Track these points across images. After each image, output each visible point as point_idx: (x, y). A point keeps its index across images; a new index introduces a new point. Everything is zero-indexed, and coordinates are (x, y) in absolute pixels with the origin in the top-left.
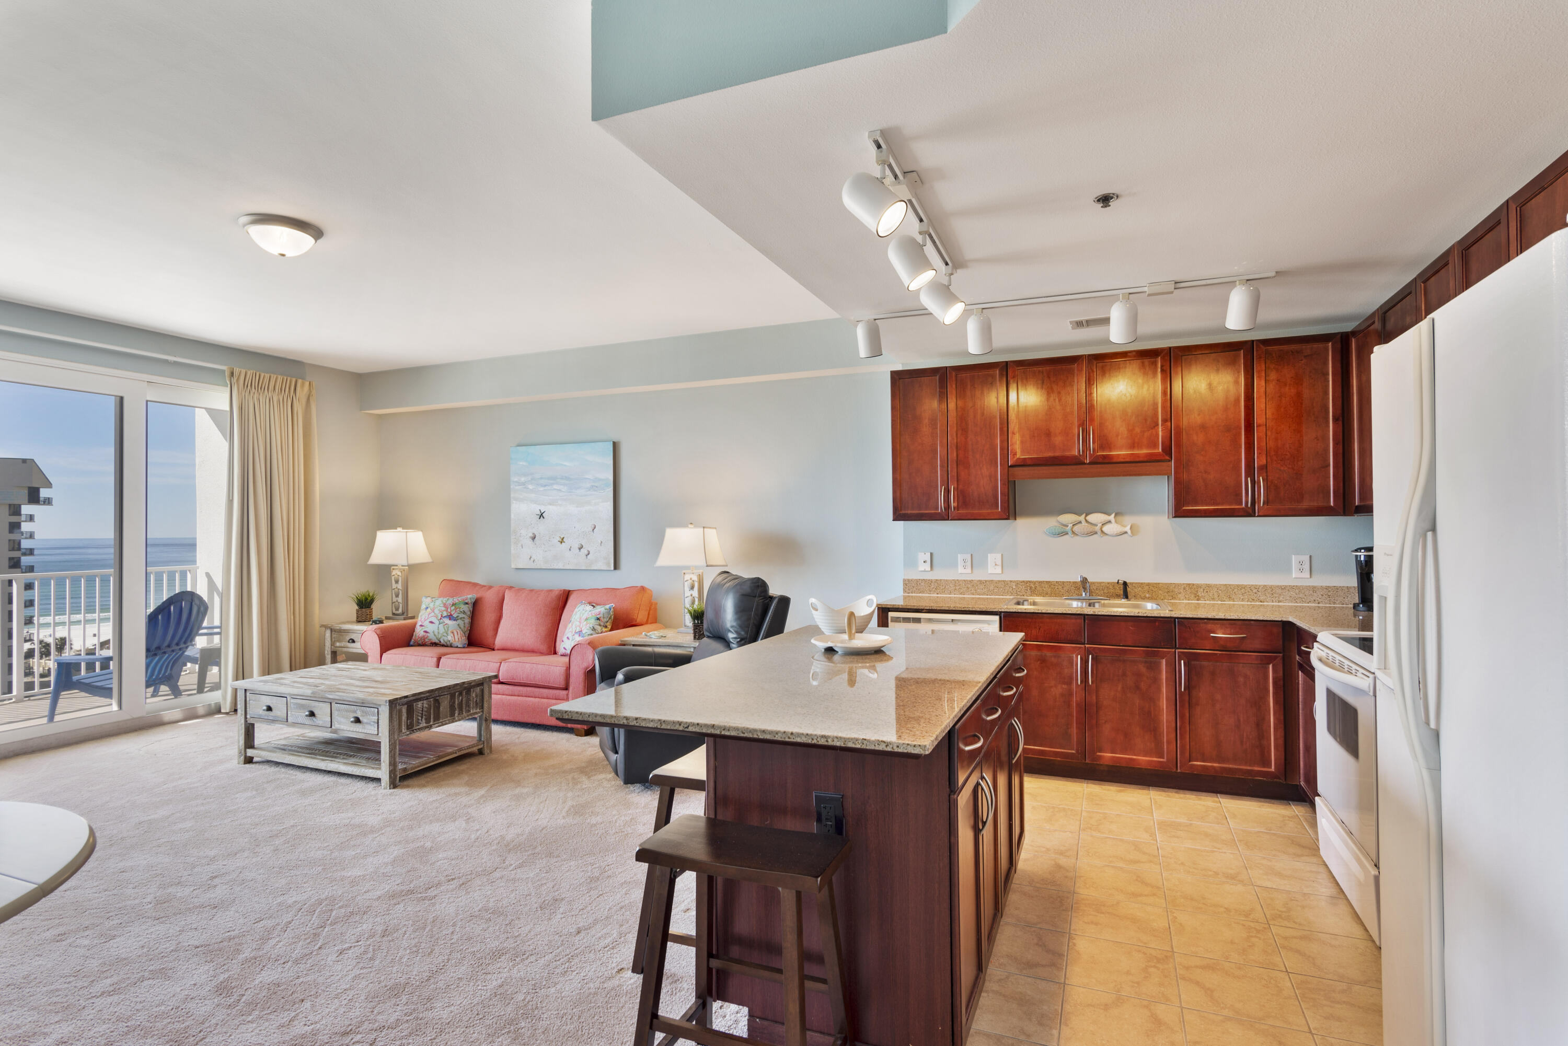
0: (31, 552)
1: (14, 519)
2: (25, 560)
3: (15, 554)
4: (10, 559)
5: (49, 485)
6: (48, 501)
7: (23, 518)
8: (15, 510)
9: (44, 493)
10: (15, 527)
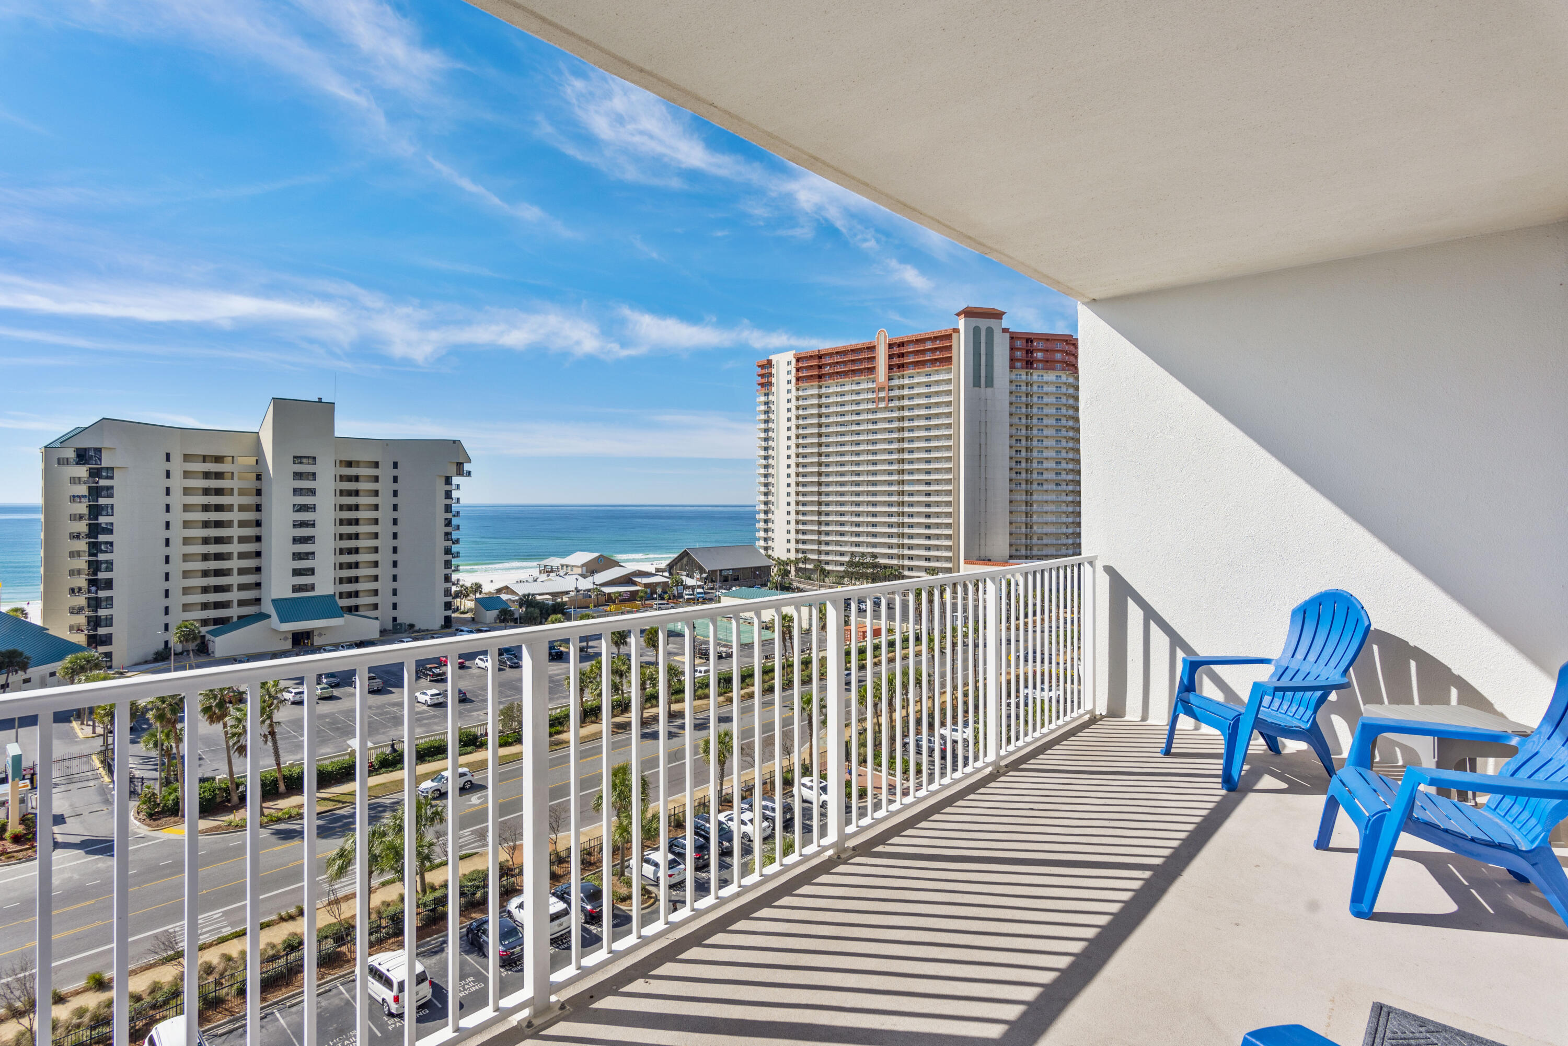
0: (457, 514)
1: (448, 488)
2: (455, 521)
3: (449, 516)
4: (446, 519)
5: (469, 461)
6: (469, 473)
7: (454, 488)
8: (448, 481)
9: (467, 467)
10: (448, 495)
